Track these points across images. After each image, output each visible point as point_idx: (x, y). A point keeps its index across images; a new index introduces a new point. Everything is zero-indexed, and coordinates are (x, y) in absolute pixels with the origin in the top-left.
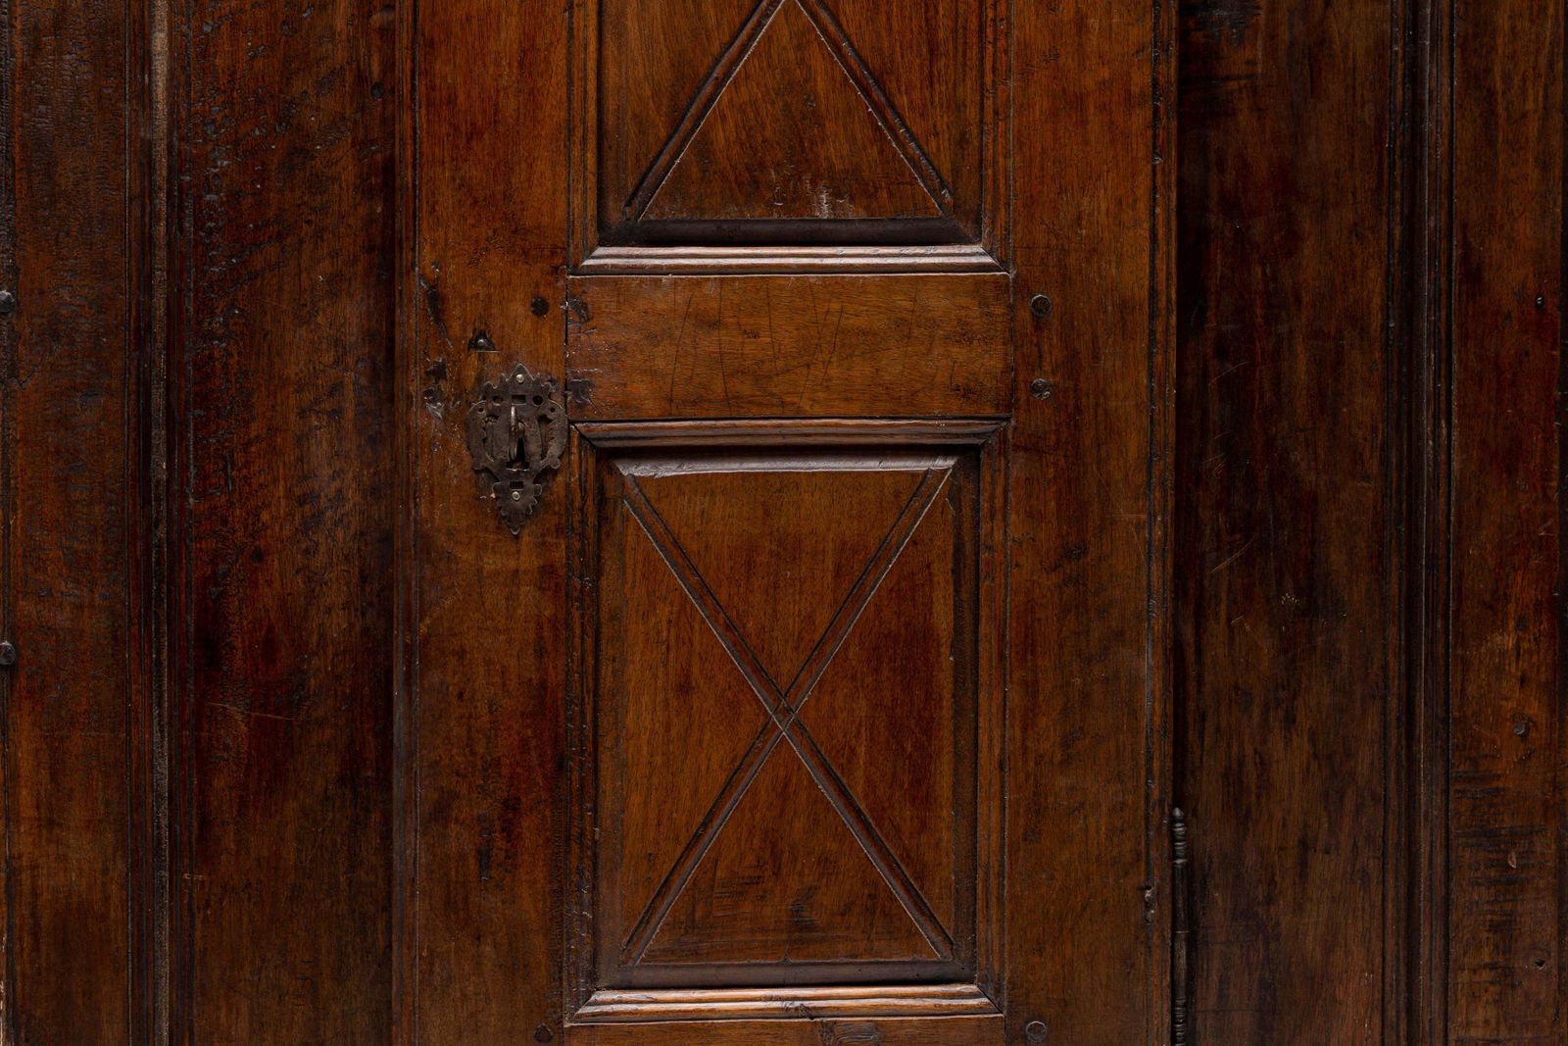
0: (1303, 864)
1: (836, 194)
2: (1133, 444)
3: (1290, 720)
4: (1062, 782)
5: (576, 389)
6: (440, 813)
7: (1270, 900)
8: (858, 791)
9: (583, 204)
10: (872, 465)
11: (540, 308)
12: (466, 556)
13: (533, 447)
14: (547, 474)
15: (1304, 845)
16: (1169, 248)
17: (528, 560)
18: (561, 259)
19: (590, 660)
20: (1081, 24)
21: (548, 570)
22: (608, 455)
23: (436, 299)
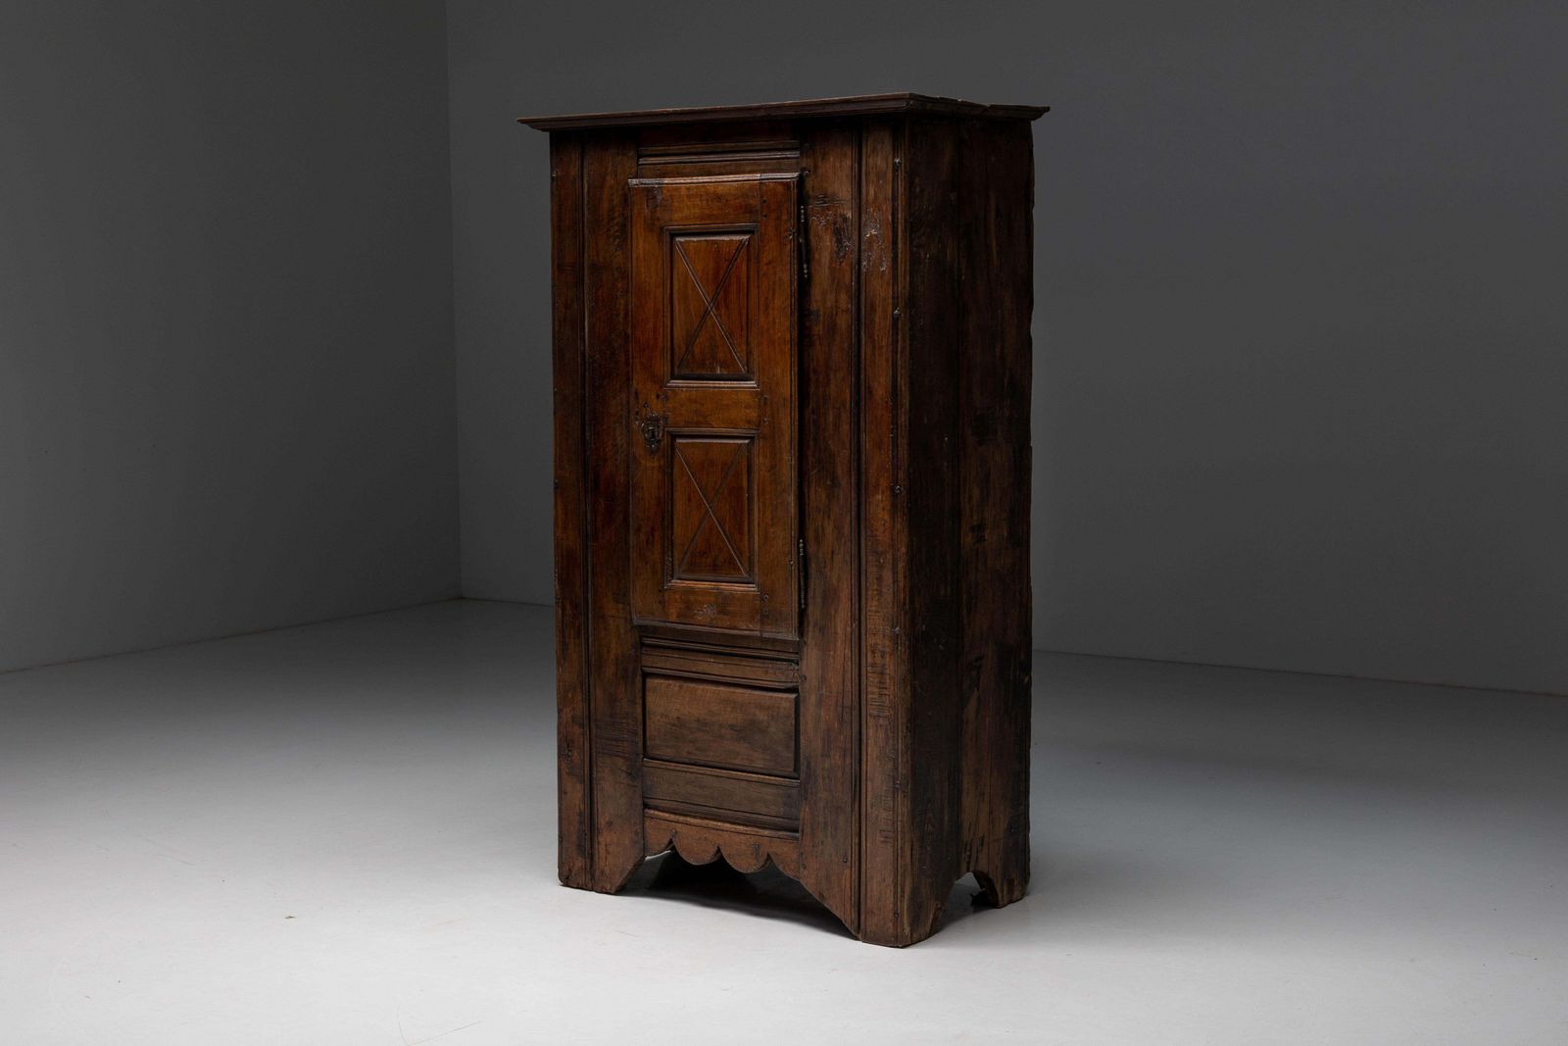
0: (832, 558)
1: (721, 367)
2: (787, 438)
3: (829, 517)
4: (772, 530)
5: (666, 418)
6: (638, 530)
7: (825, 567)
8: (727, 529)
9: (667, 368)
10: (731, 441)
11: (658, 396)
12: (643, 462)
13: (656, 434)
14: (659, 441)
15: (833, 552)
16: (795, 383)
17: (656, 464)
18: (662, 384)
19: (670, 492)
20: (774, 322)
21: (660, 467)
22: (674, 436)
23: (636, 393)
